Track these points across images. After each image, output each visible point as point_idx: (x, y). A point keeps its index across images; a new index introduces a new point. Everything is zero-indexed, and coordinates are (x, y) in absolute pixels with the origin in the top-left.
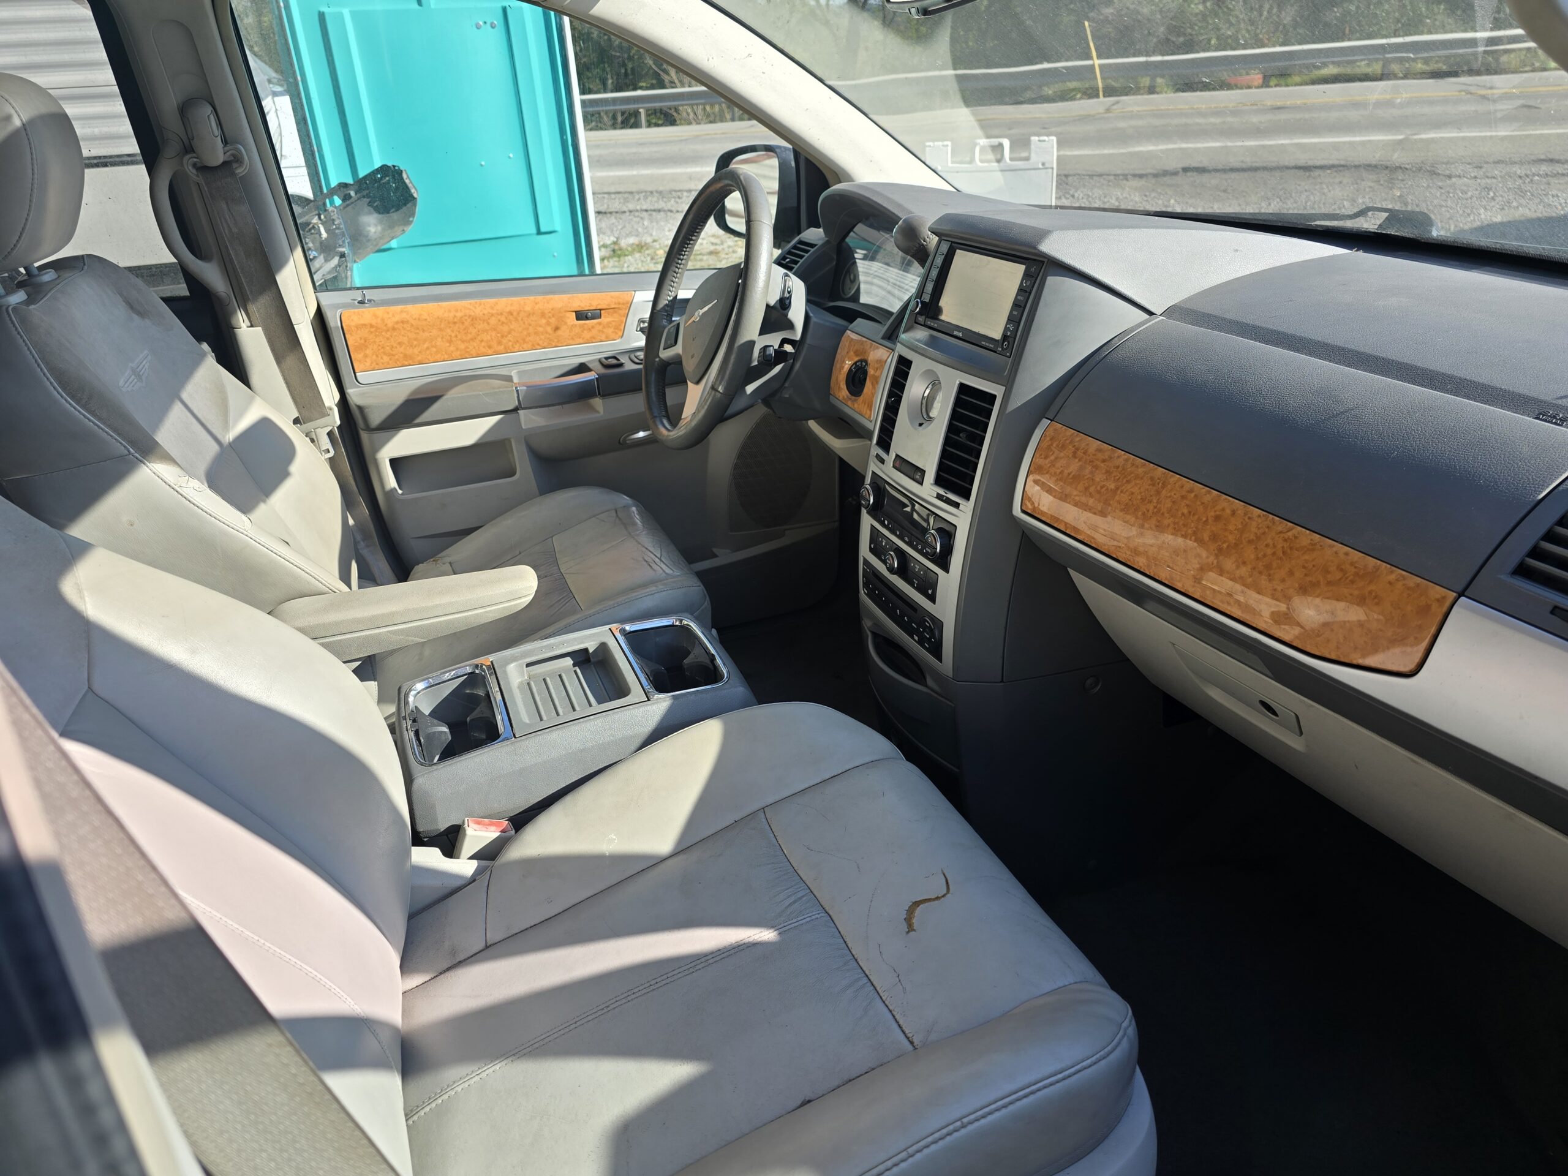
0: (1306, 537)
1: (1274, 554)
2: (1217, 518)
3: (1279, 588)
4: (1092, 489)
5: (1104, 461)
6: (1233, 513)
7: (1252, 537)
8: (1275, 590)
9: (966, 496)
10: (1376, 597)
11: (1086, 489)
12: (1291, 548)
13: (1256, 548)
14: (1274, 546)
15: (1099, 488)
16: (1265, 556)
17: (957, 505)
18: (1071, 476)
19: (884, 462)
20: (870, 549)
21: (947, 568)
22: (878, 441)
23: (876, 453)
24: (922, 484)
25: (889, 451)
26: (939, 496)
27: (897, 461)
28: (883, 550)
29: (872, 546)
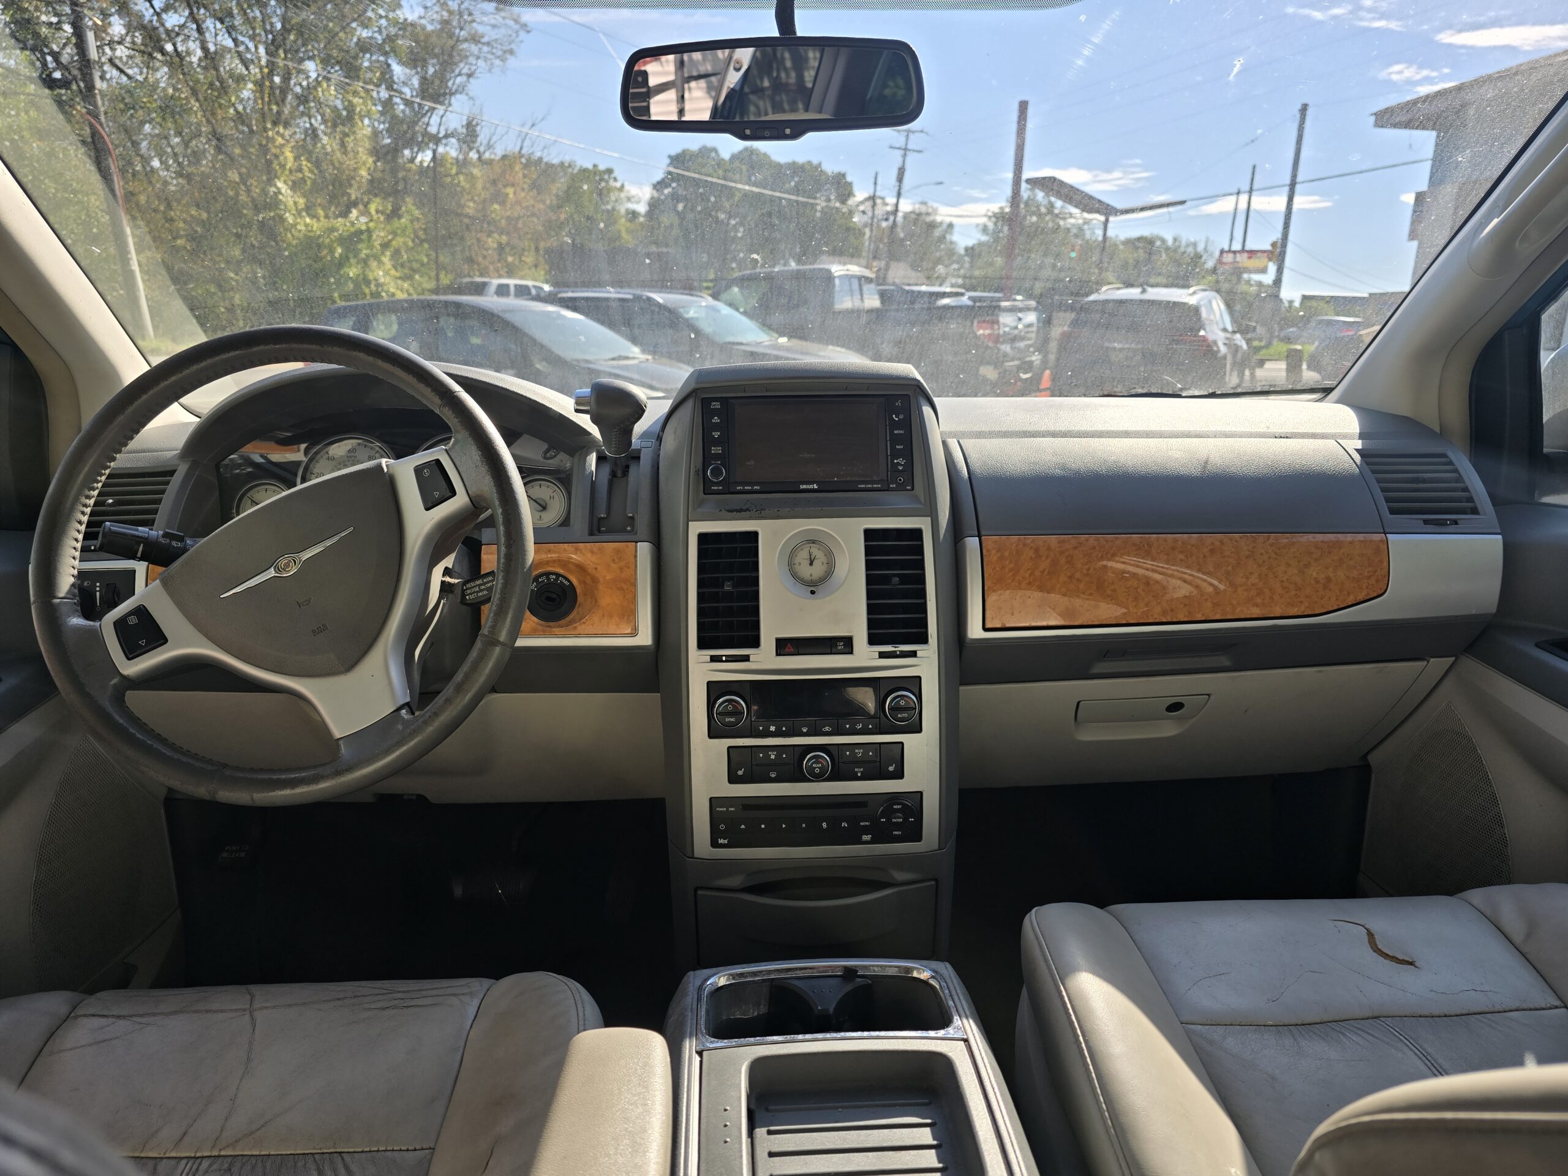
0: (1284, 539)
1: (1270, 557)
2: (1212, 551)
3: (1285, 579)
4: (1078, 575)
5: (1075, 548)
6: (1222, 542)
7: (1247, 553)
8: (1282, 581)
9: (923, 639)
10: (1348, 555)
11: (1070, 577)
12: (1279, 549)
13: (1255, 560)
14: (1267, 553)
15: (1085, 571)
16: (1264, 562)
17: (914, 654)
18: (1045, 573)
19: (746, 658)
20: (733, 779)
21: (916, 728)
22: (702, 645)
23: (708, 659)
24: (851, 652)
25: (755, 643)
26: (883, 655)
27: (785, 646)
28: (772, 765)
29: (740, 773)
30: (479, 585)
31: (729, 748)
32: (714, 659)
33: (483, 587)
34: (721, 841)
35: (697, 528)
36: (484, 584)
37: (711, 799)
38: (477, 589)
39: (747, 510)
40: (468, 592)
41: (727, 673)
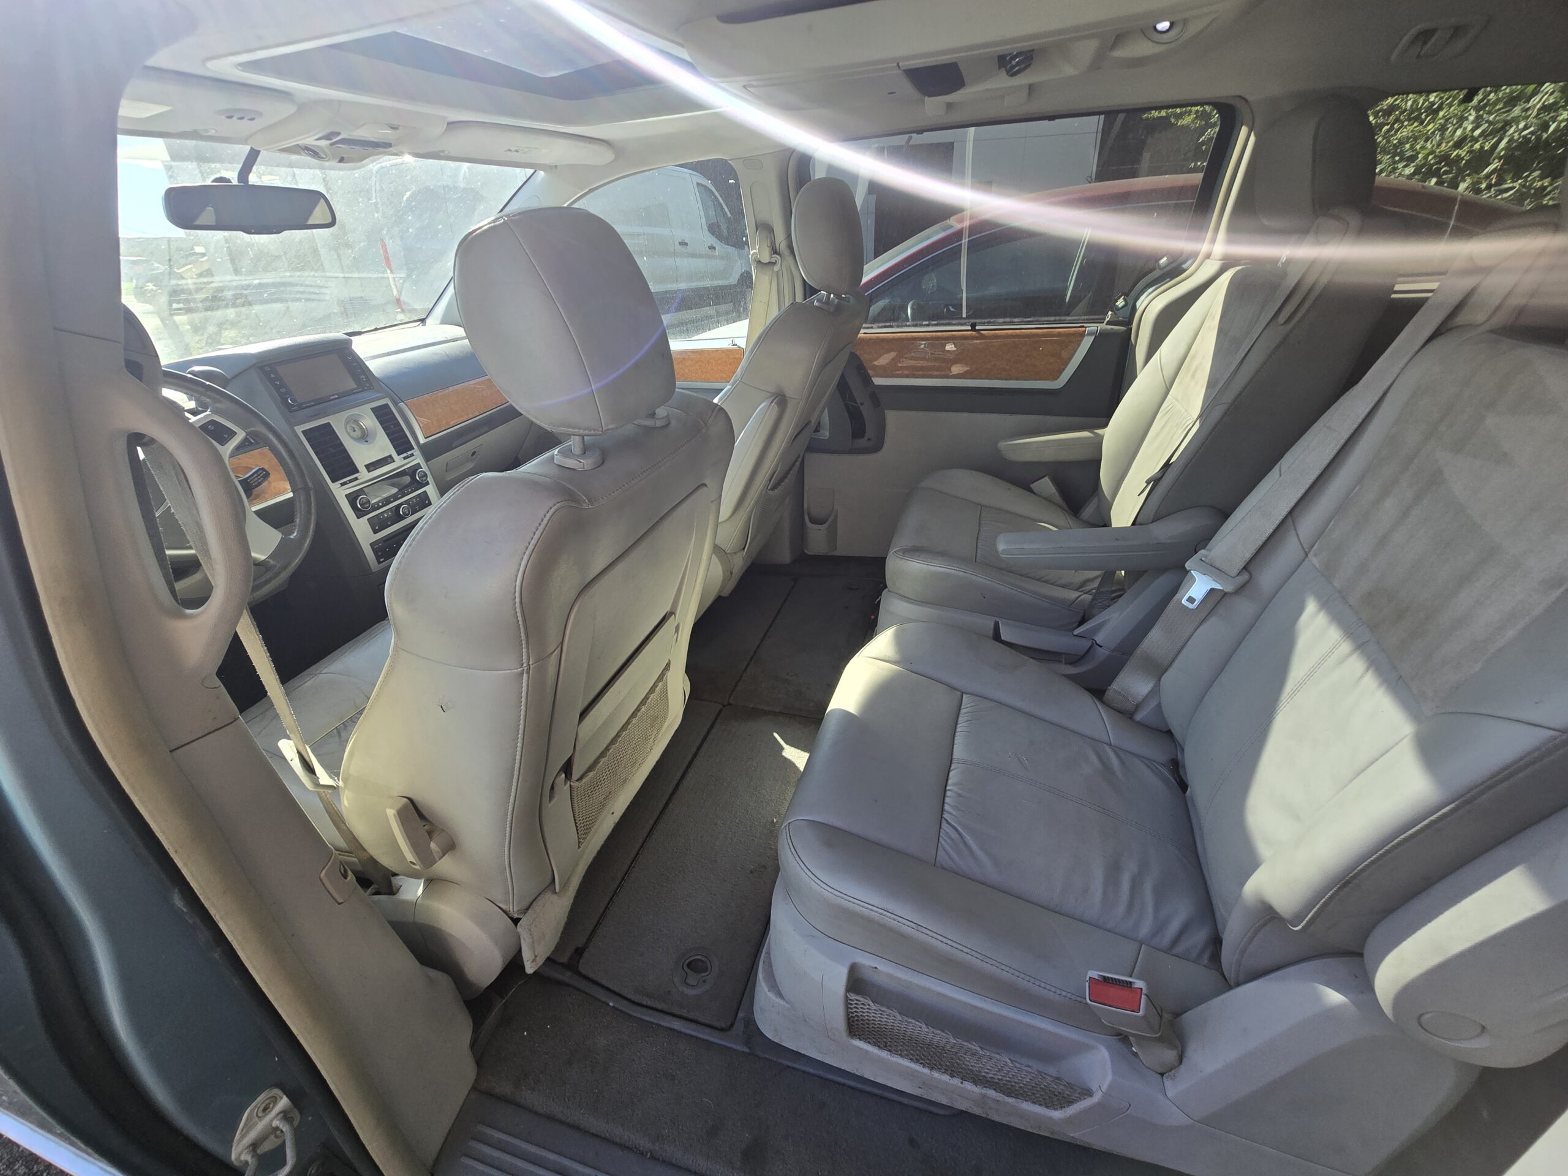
9: (412, 448)
17: (412, 455)
19: (356, 479)
20: (376, 532)
21: (428, 483)
22: (333, 481)
23: (340, 486)
24: (394, 461)
25: (357, 471)
26: (405, 458)
27: (370, 467)
28: (388, 518)
29: (377, 528)
30: (257, 477)
31: (368, 519)
32: (342, 484)
33: (259, 477)
34: (381, 560)
35: (299, 429)
36: (259, 475)
37: (371, 544)
38: (256, 479)
39: (319, 414)
40: (253, 481)
41: (350, 489)
